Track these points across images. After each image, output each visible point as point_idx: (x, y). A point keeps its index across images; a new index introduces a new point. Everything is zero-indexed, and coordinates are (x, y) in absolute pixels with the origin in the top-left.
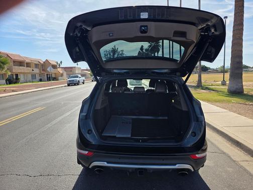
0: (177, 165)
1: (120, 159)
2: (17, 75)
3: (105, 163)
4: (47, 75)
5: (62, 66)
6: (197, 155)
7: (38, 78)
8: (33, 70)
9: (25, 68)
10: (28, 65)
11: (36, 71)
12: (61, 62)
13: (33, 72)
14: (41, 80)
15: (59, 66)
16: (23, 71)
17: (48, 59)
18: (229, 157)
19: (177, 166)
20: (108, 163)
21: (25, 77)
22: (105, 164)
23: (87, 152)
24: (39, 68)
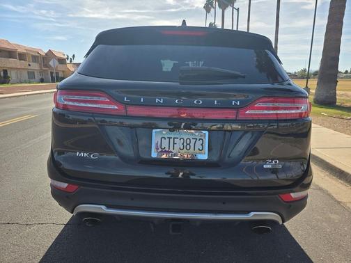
0: (252, 214)
1: (132, 199)
2: (5, 72)
3: (103, 207)
4: (52, 73)
5: (74, 61)
6: (292, 195)
7: (38, 77)
8: (29, 65)
9: (17, 61)
10: (22, 56)
11: (35, 66)
12: (74, 56)
13: (29, 68)
14: (42, 81)
15: (71, 61)
16: (14, 66)
17: (52, 49)
18: (329, 195)
19: (252, 216)
20: (109, 207)
21: (19, 76)
22: (103, 209)
23: (66, 185)
24: (38, 62)
